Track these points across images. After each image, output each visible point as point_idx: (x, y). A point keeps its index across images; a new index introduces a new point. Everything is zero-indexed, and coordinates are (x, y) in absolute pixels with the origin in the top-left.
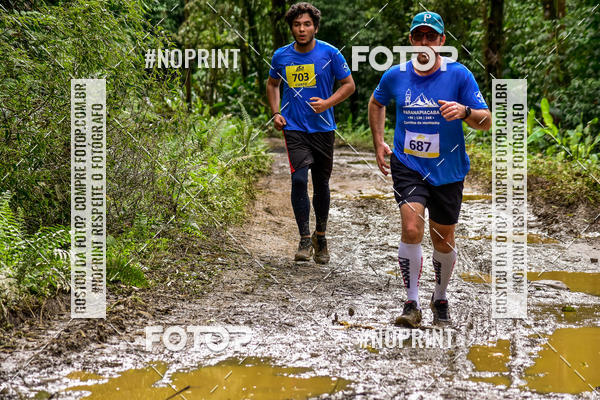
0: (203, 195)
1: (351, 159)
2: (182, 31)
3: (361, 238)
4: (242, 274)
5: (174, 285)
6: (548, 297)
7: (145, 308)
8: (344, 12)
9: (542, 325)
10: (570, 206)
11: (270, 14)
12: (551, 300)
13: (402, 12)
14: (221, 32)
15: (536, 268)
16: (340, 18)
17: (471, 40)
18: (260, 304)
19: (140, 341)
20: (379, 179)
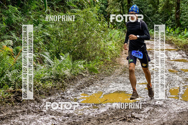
0: (111, 51)
2: (107, 9)
4: (119, 70)
5: (104, 73)
7: (98, 79)
8: (144, 5)
9: (186, 84)
11: (127, 5)
13: (157, 5)
14: (116, 9)
16: (143, 7)
17: (172, 12)
18: (123, 78)
19: (97, 87)
20: (151, 45)
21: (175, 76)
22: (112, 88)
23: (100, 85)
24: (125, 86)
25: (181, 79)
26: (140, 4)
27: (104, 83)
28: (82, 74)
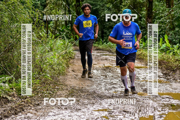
1: (101, 54)
2: (45, 10)
3: (104, 80)
4: (64, 92)
5: (41, 96)
6: (166, 101)
7: (31, 103)
8: (99, 5)
9: (164, 111)
10: (174, 71)
11: (75, 5)
12: (167, 102)
13: (119, 5)
14: (59, 11)
15: (162, 91)
16: (98, 7)
17: (142, 14)
19: (29, 115)
20: (110, 61)
21: (147, 101)
22: (53, 116)
23: (34, 112)
24: (73, 114)
25: (156, 105)
26: (94, 3)
27: (40, 109)
28: (6, 97)
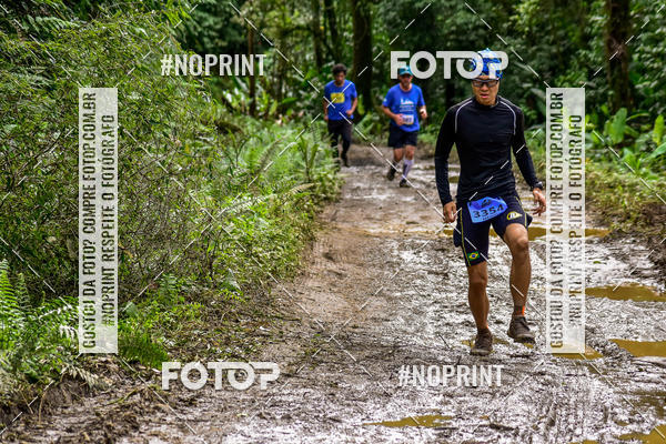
4: (285, 349)
9: (638, 422)
18: (302, 391)
21: (581, 380)
23: (175, 433)
24: (310, 439)
25: (610, 396)
27: (196, 421)
28: (78, 375)
